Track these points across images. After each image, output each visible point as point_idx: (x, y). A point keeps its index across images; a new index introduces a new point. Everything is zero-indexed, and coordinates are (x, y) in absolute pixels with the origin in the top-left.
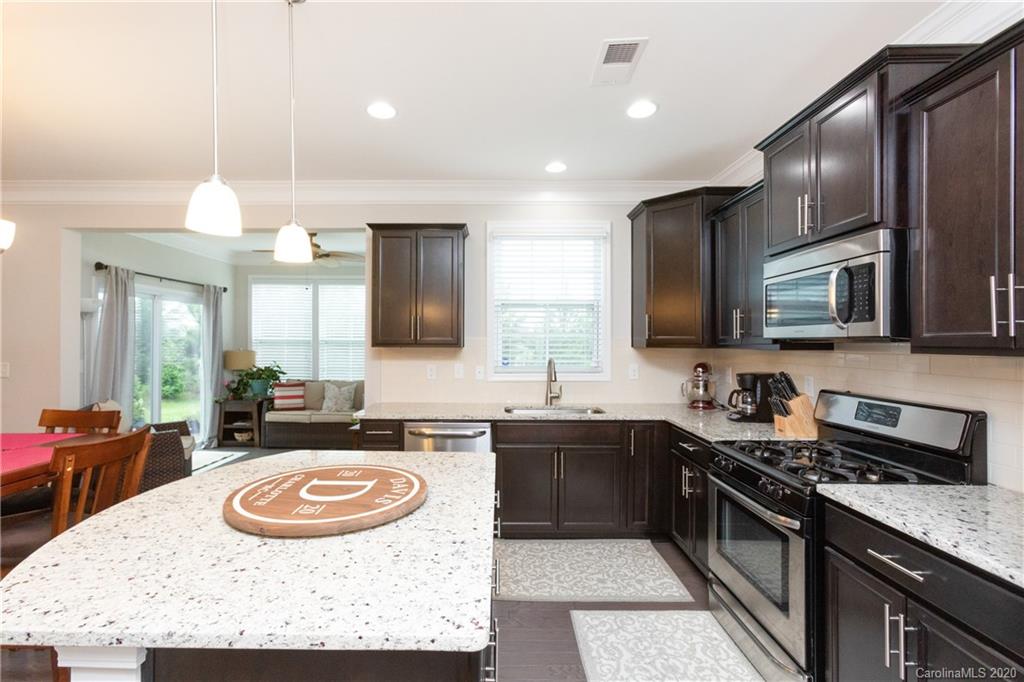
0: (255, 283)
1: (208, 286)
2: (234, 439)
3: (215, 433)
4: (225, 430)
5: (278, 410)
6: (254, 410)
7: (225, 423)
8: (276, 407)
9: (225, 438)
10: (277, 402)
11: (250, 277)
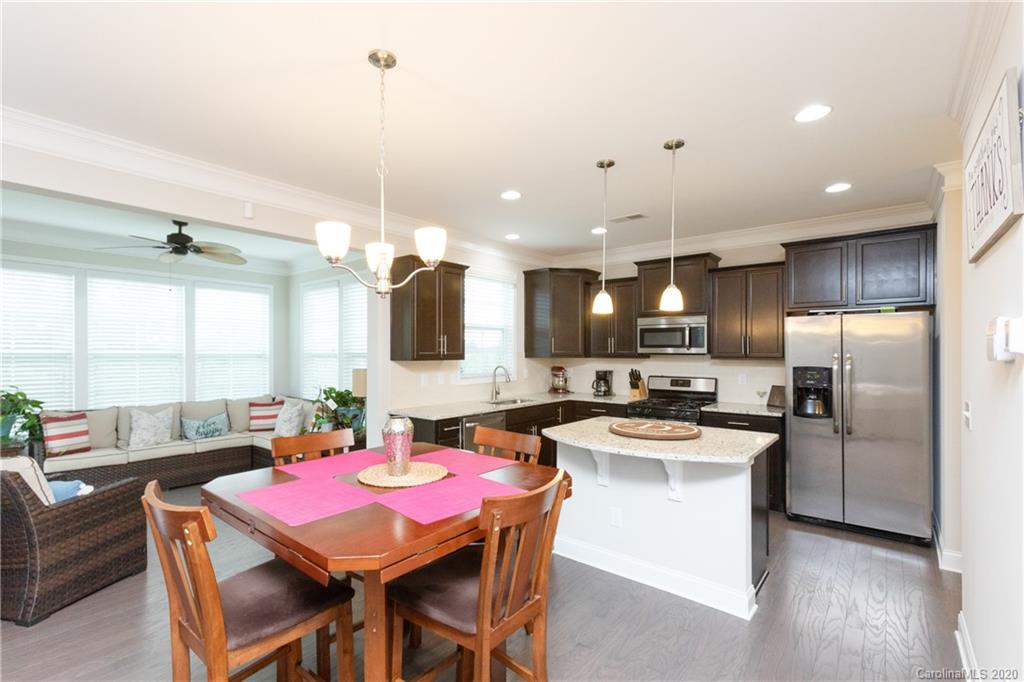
5: (57, 455)
8: (54, 451)
10: (49, 444)
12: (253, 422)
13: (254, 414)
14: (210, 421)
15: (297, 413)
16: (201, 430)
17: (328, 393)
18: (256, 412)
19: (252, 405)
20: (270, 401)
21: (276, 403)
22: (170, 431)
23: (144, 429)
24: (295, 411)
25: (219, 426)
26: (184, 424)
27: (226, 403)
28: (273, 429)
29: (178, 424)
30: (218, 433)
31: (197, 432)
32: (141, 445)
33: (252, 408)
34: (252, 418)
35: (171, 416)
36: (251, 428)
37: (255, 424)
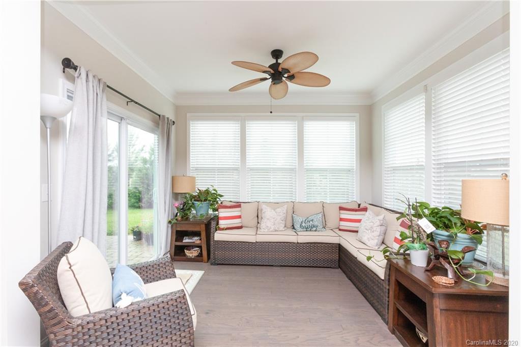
0: (193, 120)
1: (164, 116)
2: (185, 255)
3: (169, 249)
4: (176, 247)
5: (223, 229)
6: (202, 229)
7: (176, 241)
8: (222, 226)
9: (176, 254)
10: (221, 222)
11: (188, 115)
12: (342, 223)
13: (343, 216)
14: (310, 218)
15: (378, 223)
16: (304, 225)
17: (418, 210)
18: (346, 215)
19: (341, 209)
20: (356, 207)
21: (361, 209)
22: (284, 222)
23: (268, 219)
24: (377, 220)
25: (316, 223)
26: (294, 219)
27: (323, 205)
28: (357, 232)
29: (290, 218)
30: (314, 229)
31: (301, 226)
32: (267, 230)
33: (342, 212)
34: (341, 220)
35: (285, 211)
36: (341, 228)
37: (345, 225)
